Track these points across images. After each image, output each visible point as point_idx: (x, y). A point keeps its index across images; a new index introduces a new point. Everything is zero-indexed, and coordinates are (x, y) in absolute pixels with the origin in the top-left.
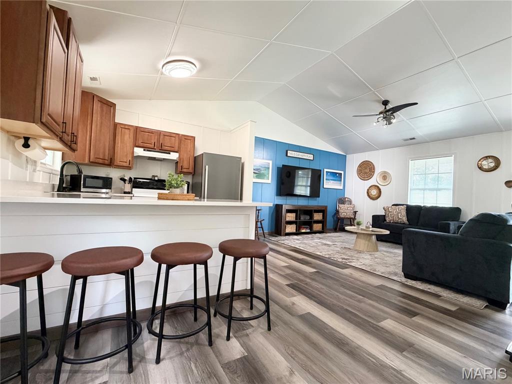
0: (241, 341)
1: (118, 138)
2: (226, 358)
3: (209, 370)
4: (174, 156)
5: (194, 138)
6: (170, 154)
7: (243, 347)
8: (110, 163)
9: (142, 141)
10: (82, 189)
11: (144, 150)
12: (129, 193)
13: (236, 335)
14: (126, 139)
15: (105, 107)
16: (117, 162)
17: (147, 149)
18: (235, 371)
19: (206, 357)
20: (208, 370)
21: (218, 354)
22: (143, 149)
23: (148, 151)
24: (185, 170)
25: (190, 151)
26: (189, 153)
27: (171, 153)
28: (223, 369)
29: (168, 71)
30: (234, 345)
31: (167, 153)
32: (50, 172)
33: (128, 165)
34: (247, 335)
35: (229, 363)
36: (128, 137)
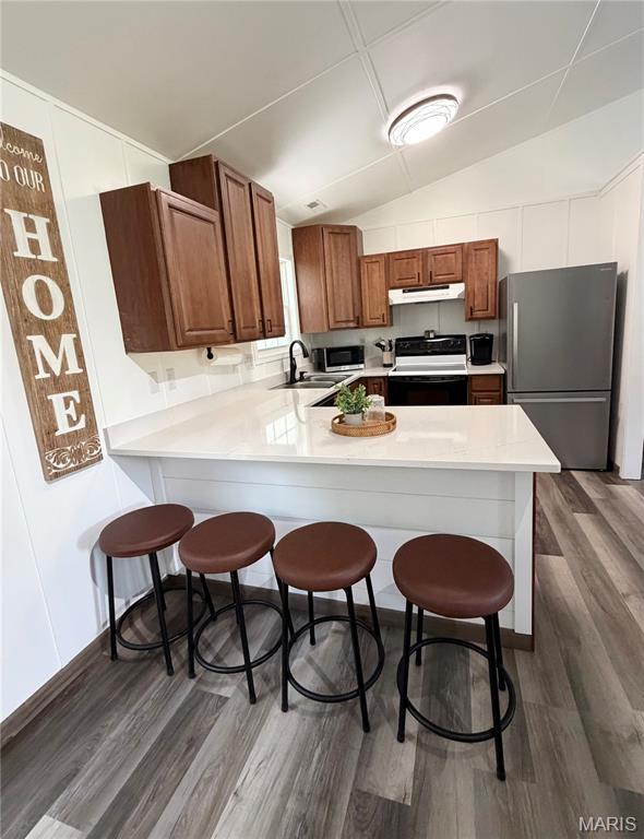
0: (422, 762)
1: (365, 281)
2: (371, 779)
3: (332, 782)
4: (456, 291)
5: (495, 242)
6: (448, 287)
7: (415, 778)
8: (360, 323)
9: (397, 277)
10: (328, 369)
11: (404, 292)
12: (391, 365)
13: (423, 739)
14: (374, 281)
15: (339, 239)
16: (368, 320)
17: (408, 289)
18: (364, 825)
19: (345, 750)
20: (329, 782)
21: (365, 760)
22: (401, 290)
23: (410, 291)
24: (478, 314)
25: (487, 274)
26: (486, 278)
27: (451, 286)
28: (350, 801)
29: (399, 140)
30: (403, 761)
31: (443, 288)
32: (280, 357)
33: (381, 323)
34: (443, 755)
35: (368, 795)
36: (377, 276)
